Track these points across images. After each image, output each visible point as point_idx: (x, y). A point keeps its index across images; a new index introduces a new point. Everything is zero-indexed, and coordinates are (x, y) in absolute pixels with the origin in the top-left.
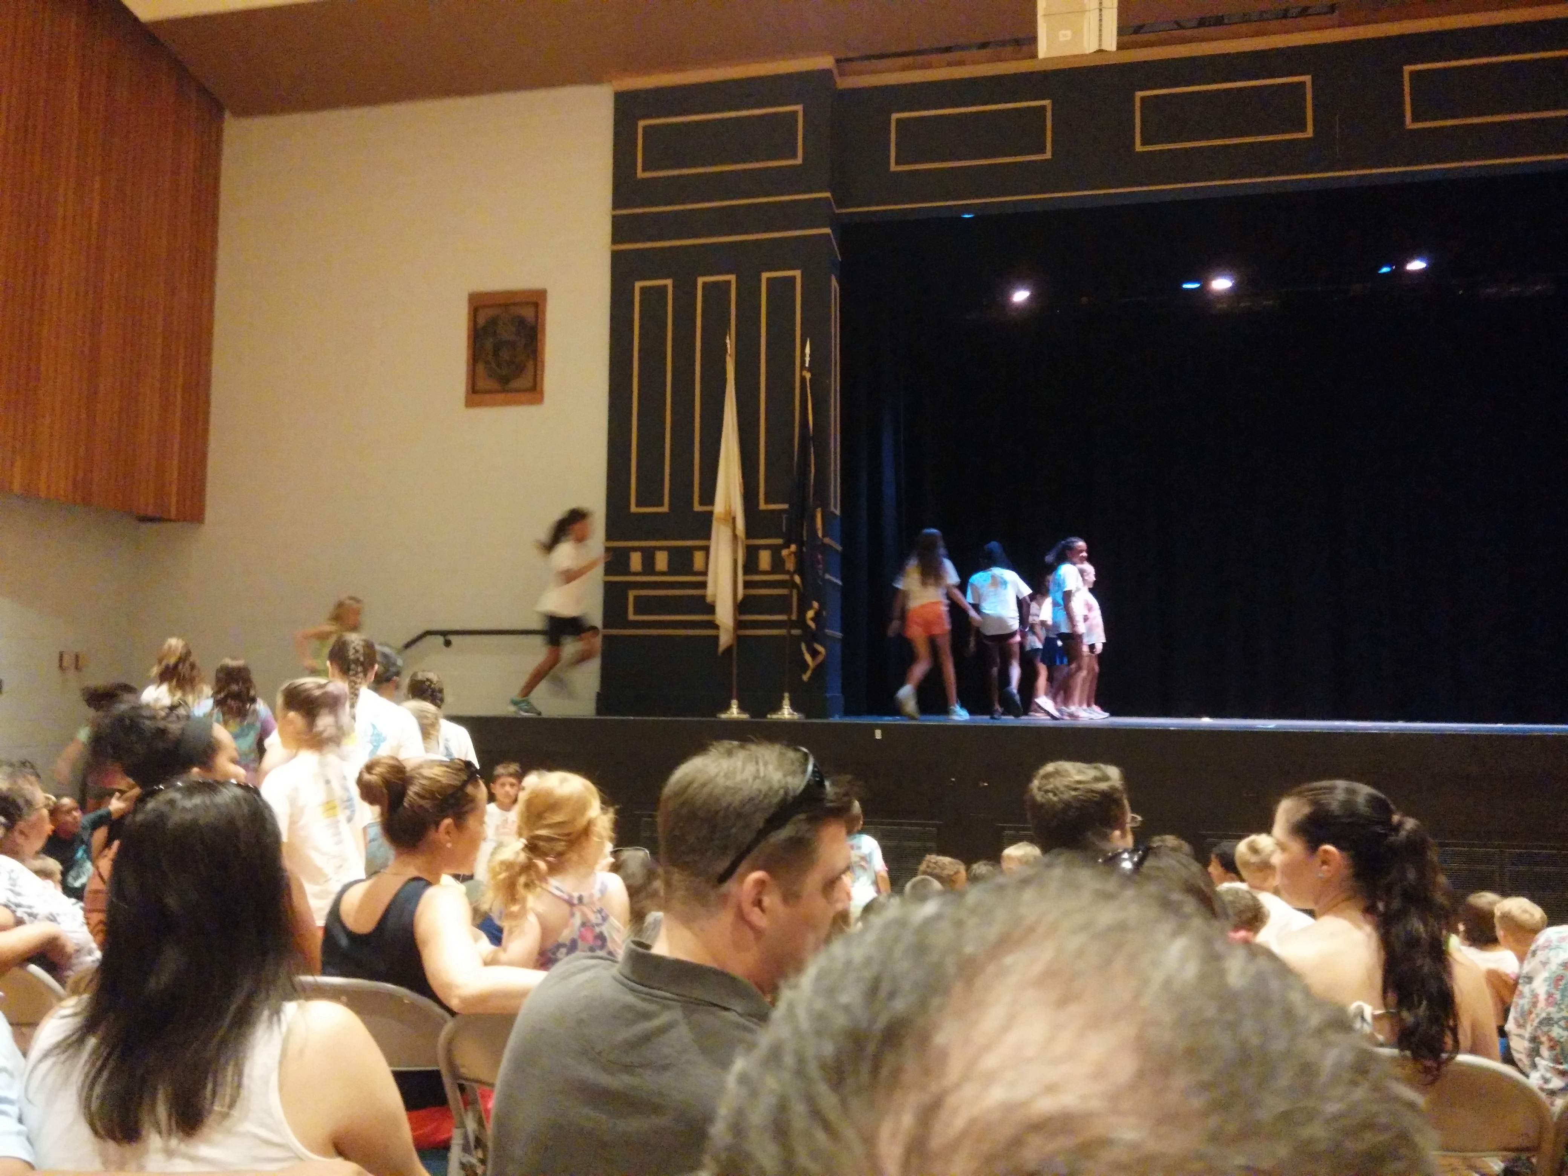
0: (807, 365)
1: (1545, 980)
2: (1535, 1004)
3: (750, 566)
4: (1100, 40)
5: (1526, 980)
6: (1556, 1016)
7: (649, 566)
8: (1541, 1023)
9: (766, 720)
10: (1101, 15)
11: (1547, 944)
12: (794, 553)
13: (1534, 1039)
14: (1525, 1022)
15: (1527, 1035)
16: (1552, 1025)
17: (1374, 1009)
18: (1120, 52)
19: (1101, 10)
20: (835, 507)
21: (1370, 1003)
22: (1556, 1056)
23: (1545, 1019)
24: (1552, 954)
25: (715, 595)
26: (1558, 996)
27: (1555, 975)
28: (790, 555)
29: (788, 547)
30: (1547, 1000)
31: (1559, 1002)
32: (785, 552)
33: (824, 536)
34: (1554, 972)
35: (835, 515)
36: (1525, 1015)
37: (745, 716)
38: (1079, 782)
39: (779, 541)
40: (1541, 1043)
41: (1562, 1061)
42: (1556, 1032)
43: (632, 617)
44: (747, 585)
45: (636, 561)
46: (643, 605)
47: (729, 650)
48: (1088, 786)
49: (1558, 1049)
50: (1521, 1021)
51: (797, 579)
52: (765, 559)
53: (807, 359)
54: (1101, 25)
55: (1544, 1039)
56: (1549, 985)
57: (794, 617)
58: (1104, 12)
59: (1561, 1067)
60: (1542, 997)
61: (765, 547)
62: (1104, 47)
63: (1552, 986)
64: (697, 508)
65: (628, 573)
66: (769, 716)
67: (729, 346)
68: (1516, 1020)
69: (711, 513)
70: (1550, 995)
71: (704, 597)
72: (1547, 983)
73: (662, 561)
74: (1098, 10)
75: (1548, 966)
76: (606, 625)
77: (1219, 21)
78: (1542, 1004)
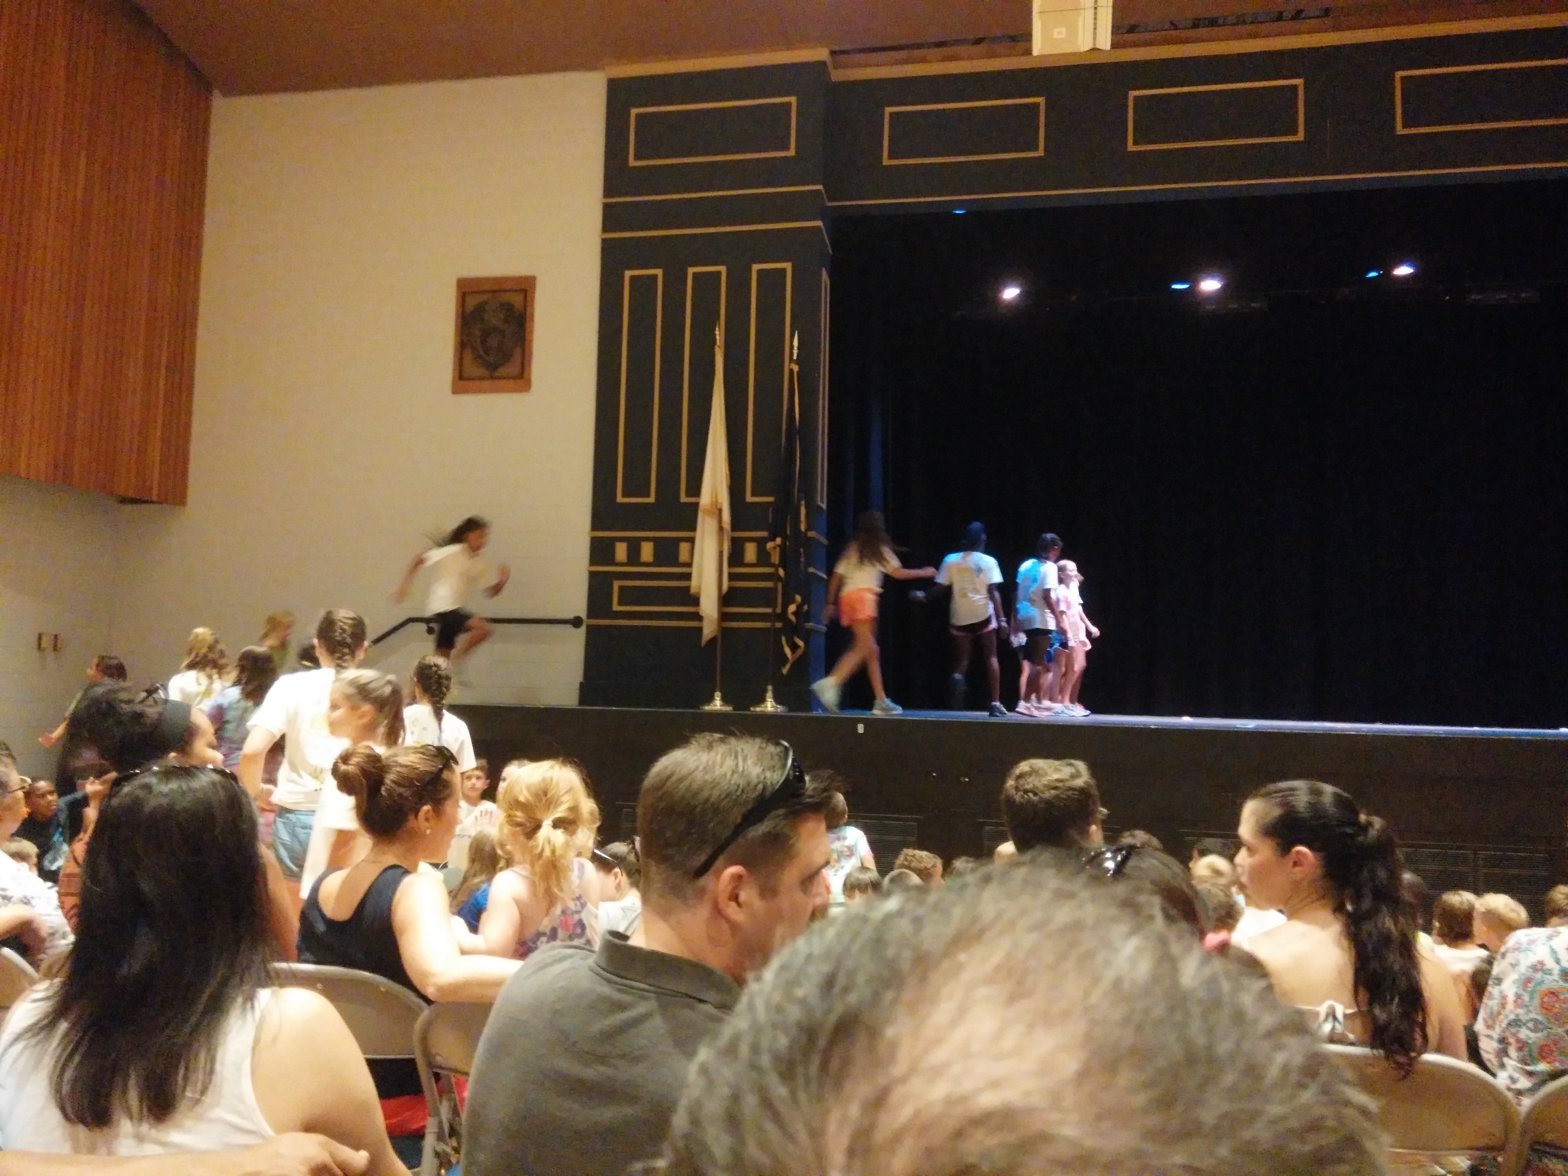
0: (795, 357)
1: (1514, 982)
2: (1503, 1006)
3: (736, 557)
4: (1095, 39)
5: (1496, 982)
6: (1524, 1018)
7: (634, 556)
8: (1509, 1024)
9: (749, 712)
10: (1096, 14)
11: (1517, 946)
12: (779, 546)
13: (1503, 1040)
14: (1494, 1023)
15: (1496, 1036)
16: (1520, 1026)
17: (1346, 1007)
18: (1113, 51)
19: (1096, 8)
20: (822, 501)
21: (1341, 1002)
22: (1523, 1056)
23: (1514, 1020)
24: (1521, 956)
25: (700, 587)
26: (1526, 998)
27: (1523, 977)
28: (775, 548)
29: (774, 540)
30: (1515, 1002)
31: (1527, 1004)
32: (770, 545)
33: (809, 528)
34: (1524, 974)
35: (821, 508)
36: (1493, 1017)
37: (728, 709)
38: (1058, 780)
39: (764, 534)
40: (1509, 1044)
41: (1528, 1062)
42: (1524, 1033)
43: (616, 607)
44: (732, 577)
45: (621, 551)
46: (627, 596)
47: (713, 641)
48: (1068, 784)
49: (1526, 1049)
50: (1490, 1022)
51: (781, 572)
52: (750, 552)
53: (795, 352)
54: (1095, 24)
55: (1512, 1040)
56: (1518, 987)
57: (779, 610)
58: (1099, 10)
59: (1528, 1068)
60: (1511, 998)
61: (751, 540)
62: (1098, 46)
63: (1521, 987)
64: (684, 499)
65: (612, 562)
66: (752, 709)
67: (718, 337)
68: (1485, 1021)
69: (697, 505)
70: (1518, 996)
71: (688, 588)
72: (1516, 985)
73: (647, 551)
74: (1092, 11)
75: (1517, 968)
76: (589, 616)
77: (1213, 23)
78: (1510, 1006)
